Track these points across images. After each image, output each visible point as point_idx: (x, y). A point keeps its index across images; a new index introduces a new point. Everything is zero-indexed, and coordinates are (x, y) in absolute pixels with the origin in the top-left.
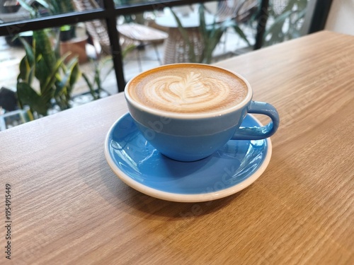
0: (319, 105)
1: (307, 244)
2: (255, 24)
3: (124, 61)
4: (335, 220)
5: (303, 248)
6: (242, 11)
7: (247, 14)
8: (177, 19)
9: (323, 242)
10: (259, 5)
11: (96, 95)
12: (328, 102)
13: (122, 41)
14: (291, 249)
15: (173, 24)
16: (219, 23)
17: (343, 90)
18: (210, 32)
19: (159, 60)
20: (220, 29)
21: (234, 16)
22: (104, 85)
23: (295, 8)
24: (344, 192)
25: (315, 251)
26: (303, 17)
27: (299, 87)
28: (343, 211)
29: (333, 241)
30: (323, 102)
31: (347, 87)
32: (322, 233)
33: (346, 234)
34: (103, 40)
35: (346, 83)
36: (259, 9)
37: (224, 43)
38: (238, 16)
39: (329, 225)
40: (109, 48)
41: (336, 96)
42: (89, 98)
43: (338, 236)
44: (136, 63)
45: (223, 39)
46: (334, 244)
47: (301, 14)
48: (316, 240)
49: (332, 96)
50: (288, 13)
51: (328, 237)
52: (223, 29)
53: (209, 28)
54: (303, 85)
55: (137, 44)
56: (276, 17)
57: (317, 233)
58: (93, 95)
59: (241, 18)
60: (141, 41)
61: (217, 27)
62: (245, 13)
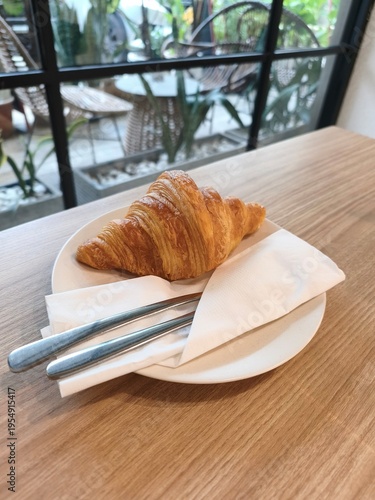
0: (313, 233)
1: (281, 398)
2: (253, 96)
3: (70, 139)
4: (313, 371)
5: (276, 403)
6: (235, 78)
7: (243, 82)
8: (146, 85)
9: (297, 396)
10: (258, 72)
11: (28, 188)
12: (323, 229)
13: (66, 111)
14: (264, 405)
15: (140, 90)
16: (205, 93)
17: (342, 213)
18: (191, 105)
19: (119, 139)
20: (205, 101)
21: (225, 84)
22: (39, 174)
23: (305, 78)
24: (325, 341)
25: (289, 405)
26: (315, 91)
27: (293, 208)
28: (322, 362)
29: (308, 395)
30: (318, 229)
31: (347, 210)
32: (298, 387)
33: (322, 388)
34: (39, 108)
35: (347, 203)
36: (258, 77)
37: (211, 120)
38: (230, 84)
39: (306, 378)
40: (48, 119)
41: (333, 222)
42: (17, 192)
43: (314, 390)
44: (86, 143)
45: (209, 115)
46: (309, 398)
47: (312, 88)
48: (291, 395)
49: (329, 221)
50: (295, 86)
51: (303, 390)
52: (209, 103)
53: (190, 99)
54: (298, 205)
55: (88, 116)
56: (280, 89)
57: (293, 386)
58: (23, 188)
59: (233, 87)
60: (94, 113)
61: (201, 99)
62: (239, 81)
